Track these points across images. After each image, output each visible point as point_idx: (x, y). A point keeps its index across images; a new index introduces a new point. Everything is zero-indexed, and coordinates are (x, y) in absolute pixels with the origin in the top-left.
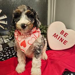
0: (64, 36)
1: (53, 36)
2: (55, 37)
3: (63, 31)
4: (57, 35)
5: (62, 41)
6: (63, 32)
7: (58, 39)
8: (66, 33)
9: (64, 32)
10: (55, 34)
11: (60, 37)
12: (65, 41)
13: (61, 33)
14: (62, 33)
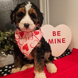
0: (58, 35)
2: (51, 43)
4: (52, 40)
5: (60, 42)
6: (54, 33)
7: (55, 43)
8: (58, 32)
10: (49, 40)
11: (55, 39)
12: (63, 39)
13: (53, 35)
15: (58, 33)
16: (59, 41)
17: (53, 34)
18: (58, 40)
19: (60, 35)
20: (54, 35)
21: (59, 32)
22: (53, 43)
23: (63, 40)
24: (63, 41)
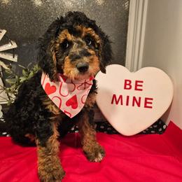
0: (136, 89)
1: (112, 103)
2: (117, 103)
3: (126, 81)
4: (121, 97)
5: (139, 105)
6: (128, 83)
7: (127, 104)
9: (130, 81)
10: (114, 96)
11: (128, 97)
12: (146, 99)
13: (125, 88)
14: (128, 87)
15: (136, 85)
16: (136, 102)
17: (126, 84)
18: (134, 99)
19: (141, 90)
21: (139, 83)
22: (122, 104)
23: (148, 101)
24: (146, 103)
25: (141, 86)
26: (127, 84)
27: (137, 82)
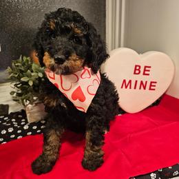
0: (144, 74)
1: (122, 87)
2: (126, 87)
3: (136, 66)
4: (130, 81)
6: (138, 68)
7: (135, 88)
9: (140, 67)
10: (124, 81)
11: (136, 81)
13: (135, 73)
15: (145, 70)
16: (143, 85)
18: (142, 83)
19: (148, 75)
20: (137, 72)
21: (147, 69)
22: (130, 88)
23: (153, 84)
24: (151, 86)
25: (149, 71)
26: (137, 70)
27: (146, 67)
